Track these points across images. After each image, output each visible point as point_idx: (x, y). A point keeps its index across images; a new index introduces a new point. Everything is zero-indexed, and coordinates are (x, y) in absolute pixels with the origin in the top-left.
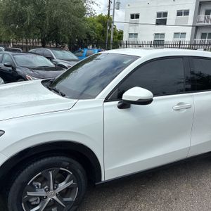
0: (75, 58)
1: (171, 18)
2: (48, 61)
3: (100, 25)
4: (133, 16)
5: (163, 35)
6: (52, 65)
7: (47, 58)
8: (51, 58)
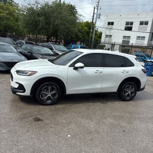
0: (66, 50)
1: (136, 26)
2: (50, 51)
3: (87, 28)
4: (109, 24)
5: (129, 37)
6: (52, 53)
7: (50, 49)
8: (52, 49)
